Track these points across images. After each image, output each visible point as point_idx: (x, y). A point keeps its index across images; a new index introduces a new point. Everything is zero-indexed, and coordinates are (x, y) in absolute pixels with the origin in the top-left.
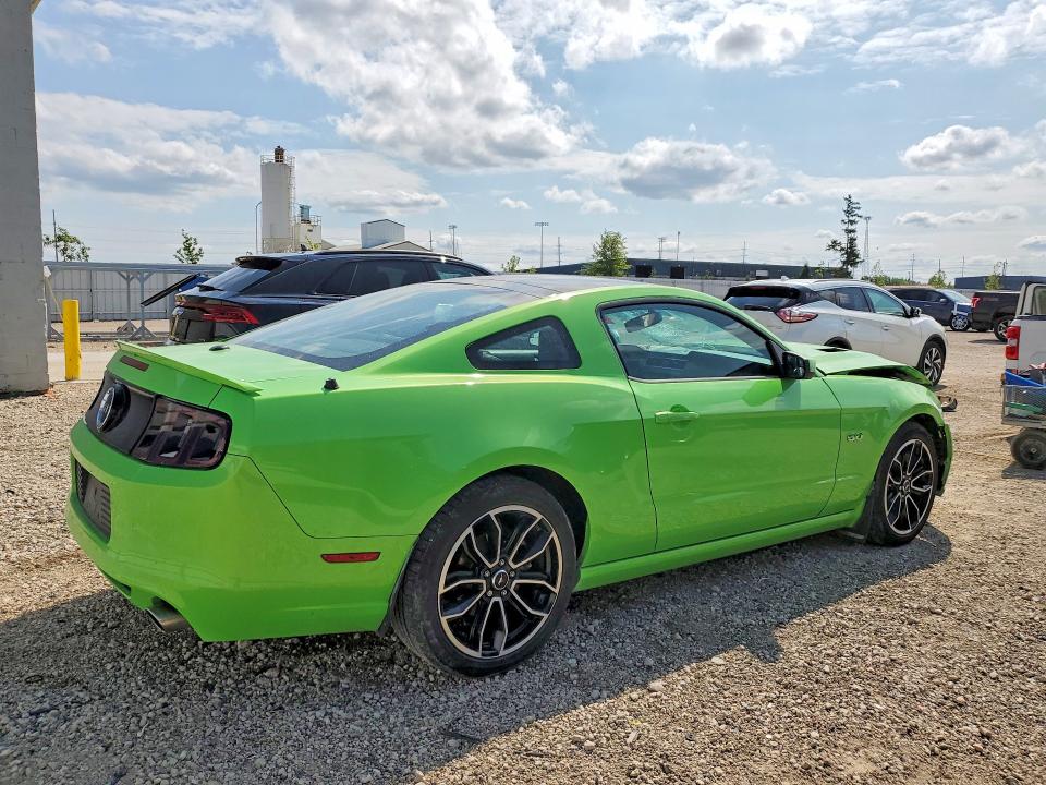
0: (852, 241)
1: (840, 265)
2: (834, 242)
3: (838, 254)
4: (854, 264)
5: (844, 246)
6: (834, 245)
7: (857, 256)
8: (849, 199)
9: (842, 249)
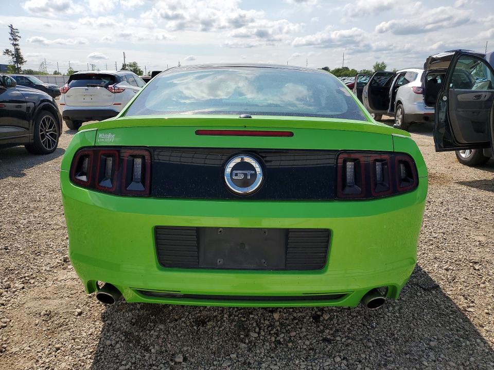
0: (17, 50)
1: (13, 64)
2: (7, 50)
3: (11, 57)
4: (21, 63)
5: (13, 53)
6: (7, 52)
7: (22, 59)
8: (11, 27)
9: (12, 55)
